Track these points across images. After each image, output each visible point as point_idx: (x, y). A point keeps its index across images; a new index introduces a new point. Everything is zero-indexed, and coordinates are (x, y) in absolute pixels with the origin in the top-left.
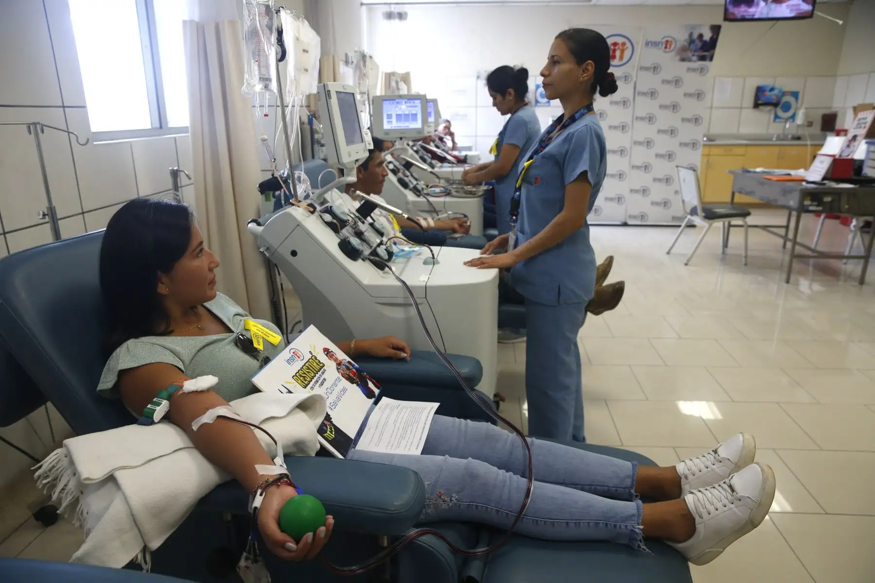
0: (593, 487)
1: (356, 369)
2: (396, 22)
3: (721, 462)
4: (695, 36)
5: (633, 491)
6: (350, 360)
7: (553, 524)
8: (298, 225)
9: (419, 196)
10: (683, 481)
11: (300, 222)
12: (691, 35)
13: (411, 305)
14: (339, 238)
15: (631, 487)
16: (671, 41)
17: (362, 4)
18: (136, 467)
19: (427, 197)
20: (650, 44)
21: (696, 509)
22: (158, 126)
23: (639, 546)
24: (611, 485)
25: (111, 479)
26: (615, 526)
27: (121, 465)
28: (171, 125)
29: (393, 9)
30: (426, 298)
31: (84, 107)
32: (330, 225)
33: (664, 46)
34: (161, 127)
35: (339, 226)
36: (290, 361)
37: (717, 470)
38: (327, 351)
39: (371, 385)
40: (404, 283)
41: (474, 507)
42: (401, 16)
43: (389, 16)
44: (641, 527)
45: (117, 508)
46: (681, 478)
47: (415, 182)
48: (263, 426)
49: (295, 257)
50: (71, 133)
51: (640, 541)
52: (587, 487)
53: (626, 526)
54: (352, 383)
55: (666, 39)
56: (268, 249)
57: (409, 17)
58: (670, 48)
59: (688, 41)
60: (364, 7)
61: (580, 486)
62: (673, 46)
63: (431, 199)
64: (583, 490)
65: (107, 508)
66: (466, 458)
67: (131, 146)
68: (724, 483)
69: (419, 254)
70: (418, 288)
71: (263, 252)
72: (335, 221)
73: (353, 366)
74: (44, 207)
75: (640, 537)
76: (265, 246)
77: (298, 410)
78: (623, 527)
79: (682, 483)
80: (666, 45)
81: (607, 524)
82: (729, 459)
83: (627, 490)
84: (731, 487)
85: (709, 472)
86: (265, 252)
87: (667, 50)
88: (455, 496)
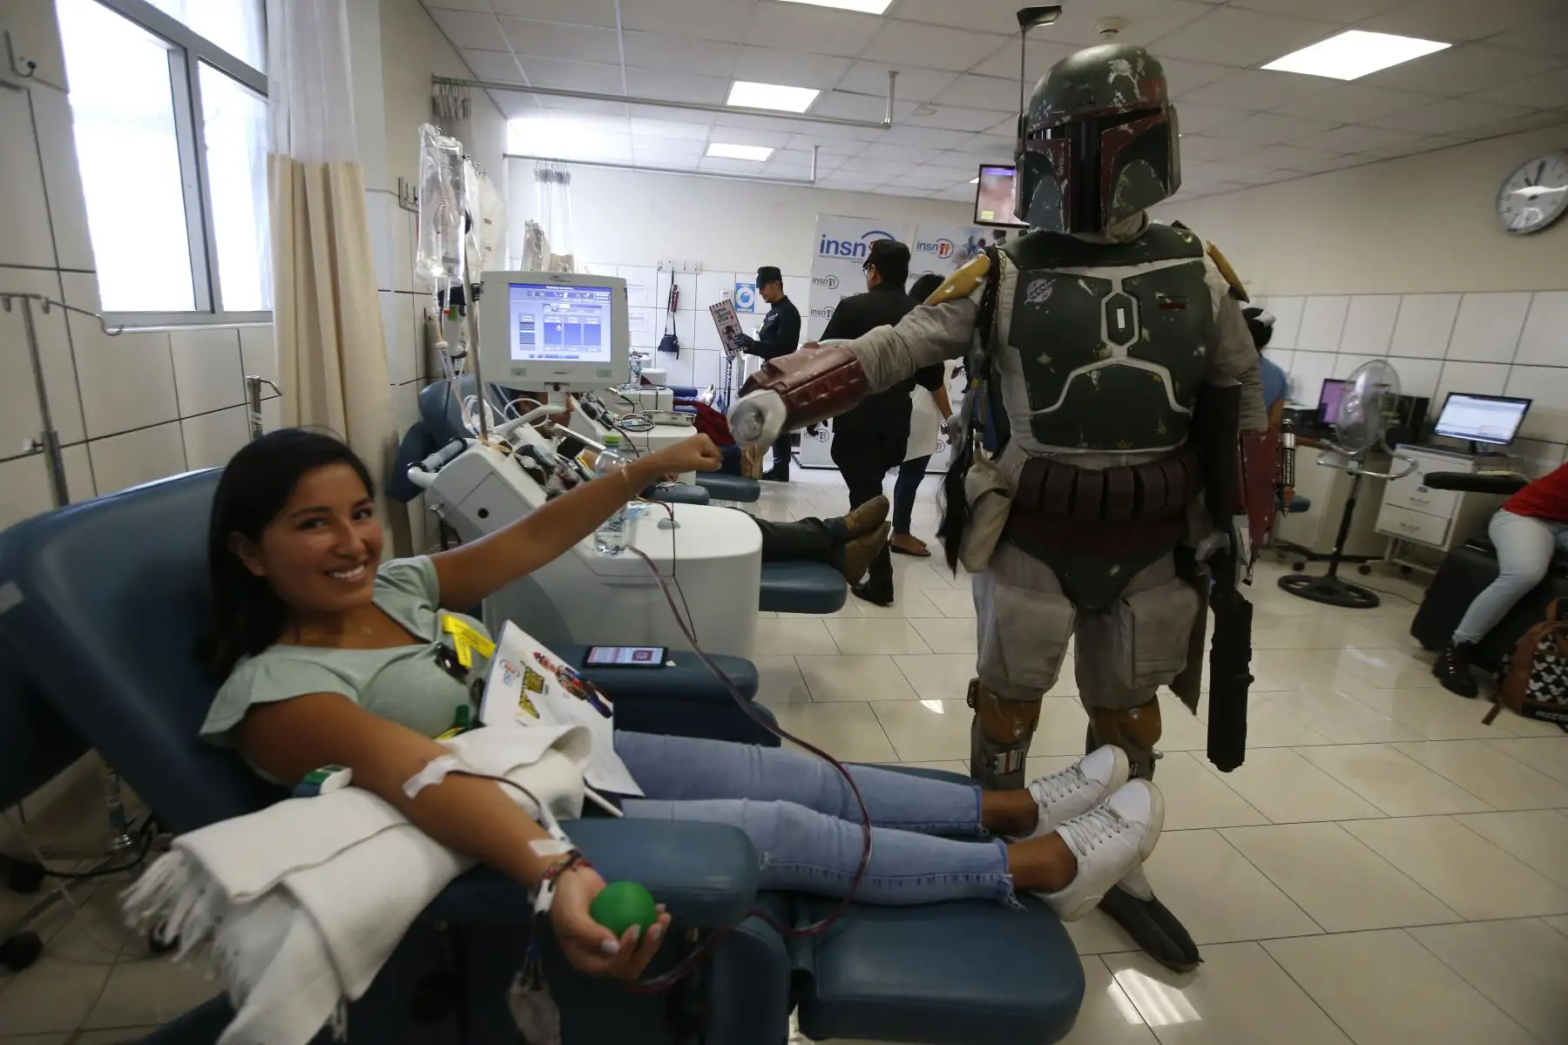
0: (930, 824)
1: (577, 676)
2: (555, 185)
3: (1087, 784)
4: (976, 242)
5: (980, 825)
6: (569, 667)
7: (901, 883)
8: (492, 473)
9: (609, 429)
10: (1041, 809)
11: (494, 469)
12: (971, 239)
13: (657, 586)
14: (544, 490)
15: (978, 821)
16: (948, 245)
17: (505, 156)
18: (319, 865)
19: (624, 431)
20: (923, 246)
21: (1077, 845)
22: (208, 308)
23: (1010, 901)
24: (951, 820)
25: (281, 891)
26: (978, 878)
27: (293, 864)
28: (226, 309)
29: (549, 168)
30: (674, 576)
31: (94, 272)
32: (531, 472)
33: (939, 249)
34: (213, 311)
35: (544, 473)
36: (507, 679)
37: (1083, 794)
38: (537, 655)
39: (602, 698)
40: (643, 554)
41: (794, 869)
42: (561, 178)
43: (545, 176)
44: (1011, 876)
45: (300, 939)
46: (1038, 806)
47: (603, 411)
48: (512, 778)
49: (486, 519)
50: (70, 308)
51: (1011, 895)
52: (923, 826)
53: (991, 877)
54: (582, 698)
55: (943, 242)
56: (442, 506)
57: (572, 180)
58: (946, 254)
59: (968, 246)
60: (506, 160)
61: (914, 826)
62: (950, 251)
63: (629, 434)
64: (918, 830)
65: (279, 942)
66: (773, 799)
67: (169, 336)
68: (1102, 808)
69: (647, 514)
70: (663, 562)
71: (435, 511)
72: (539, 467)
73: (573, 673)
74: (36, 431)
75: (1010, 889)
76: (437, 502)
77: (552, 752)
78: (988, 878)
79: (1040, 811)
80: (942, 249)
81: (967, 877)
82: (1097, 781)
83: (973, 825)
84: (1111, 812)
85: (1073, 797)
86: (439, 511)
87: (943, 256)
88: (767, 856)
